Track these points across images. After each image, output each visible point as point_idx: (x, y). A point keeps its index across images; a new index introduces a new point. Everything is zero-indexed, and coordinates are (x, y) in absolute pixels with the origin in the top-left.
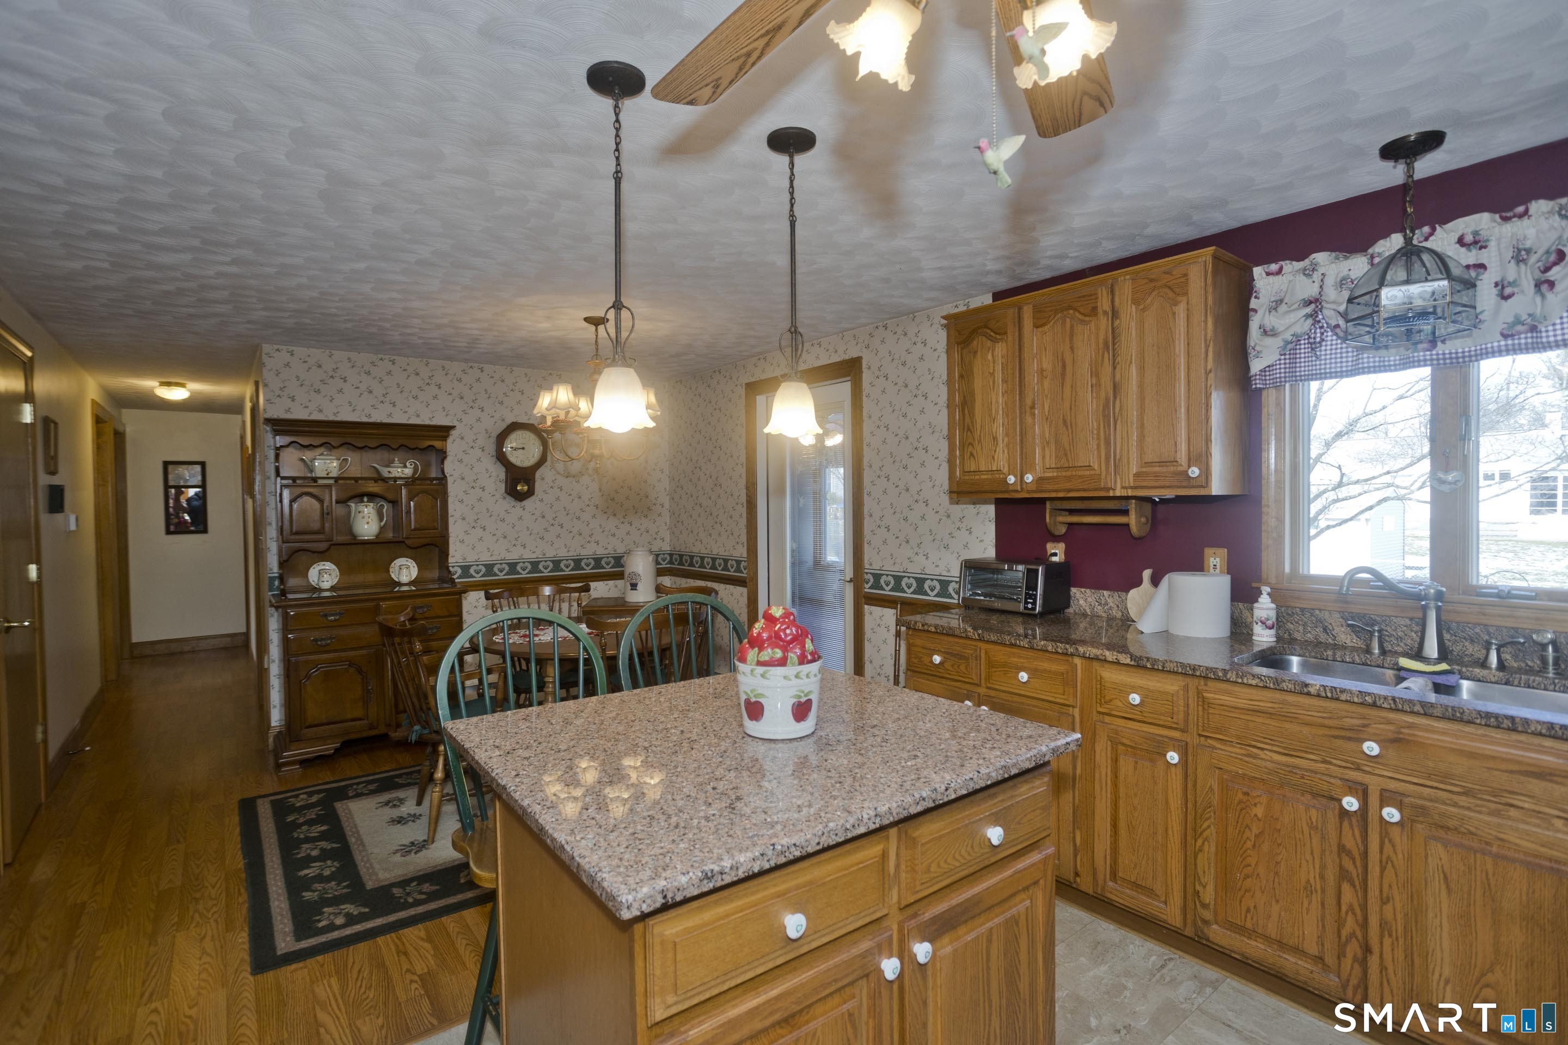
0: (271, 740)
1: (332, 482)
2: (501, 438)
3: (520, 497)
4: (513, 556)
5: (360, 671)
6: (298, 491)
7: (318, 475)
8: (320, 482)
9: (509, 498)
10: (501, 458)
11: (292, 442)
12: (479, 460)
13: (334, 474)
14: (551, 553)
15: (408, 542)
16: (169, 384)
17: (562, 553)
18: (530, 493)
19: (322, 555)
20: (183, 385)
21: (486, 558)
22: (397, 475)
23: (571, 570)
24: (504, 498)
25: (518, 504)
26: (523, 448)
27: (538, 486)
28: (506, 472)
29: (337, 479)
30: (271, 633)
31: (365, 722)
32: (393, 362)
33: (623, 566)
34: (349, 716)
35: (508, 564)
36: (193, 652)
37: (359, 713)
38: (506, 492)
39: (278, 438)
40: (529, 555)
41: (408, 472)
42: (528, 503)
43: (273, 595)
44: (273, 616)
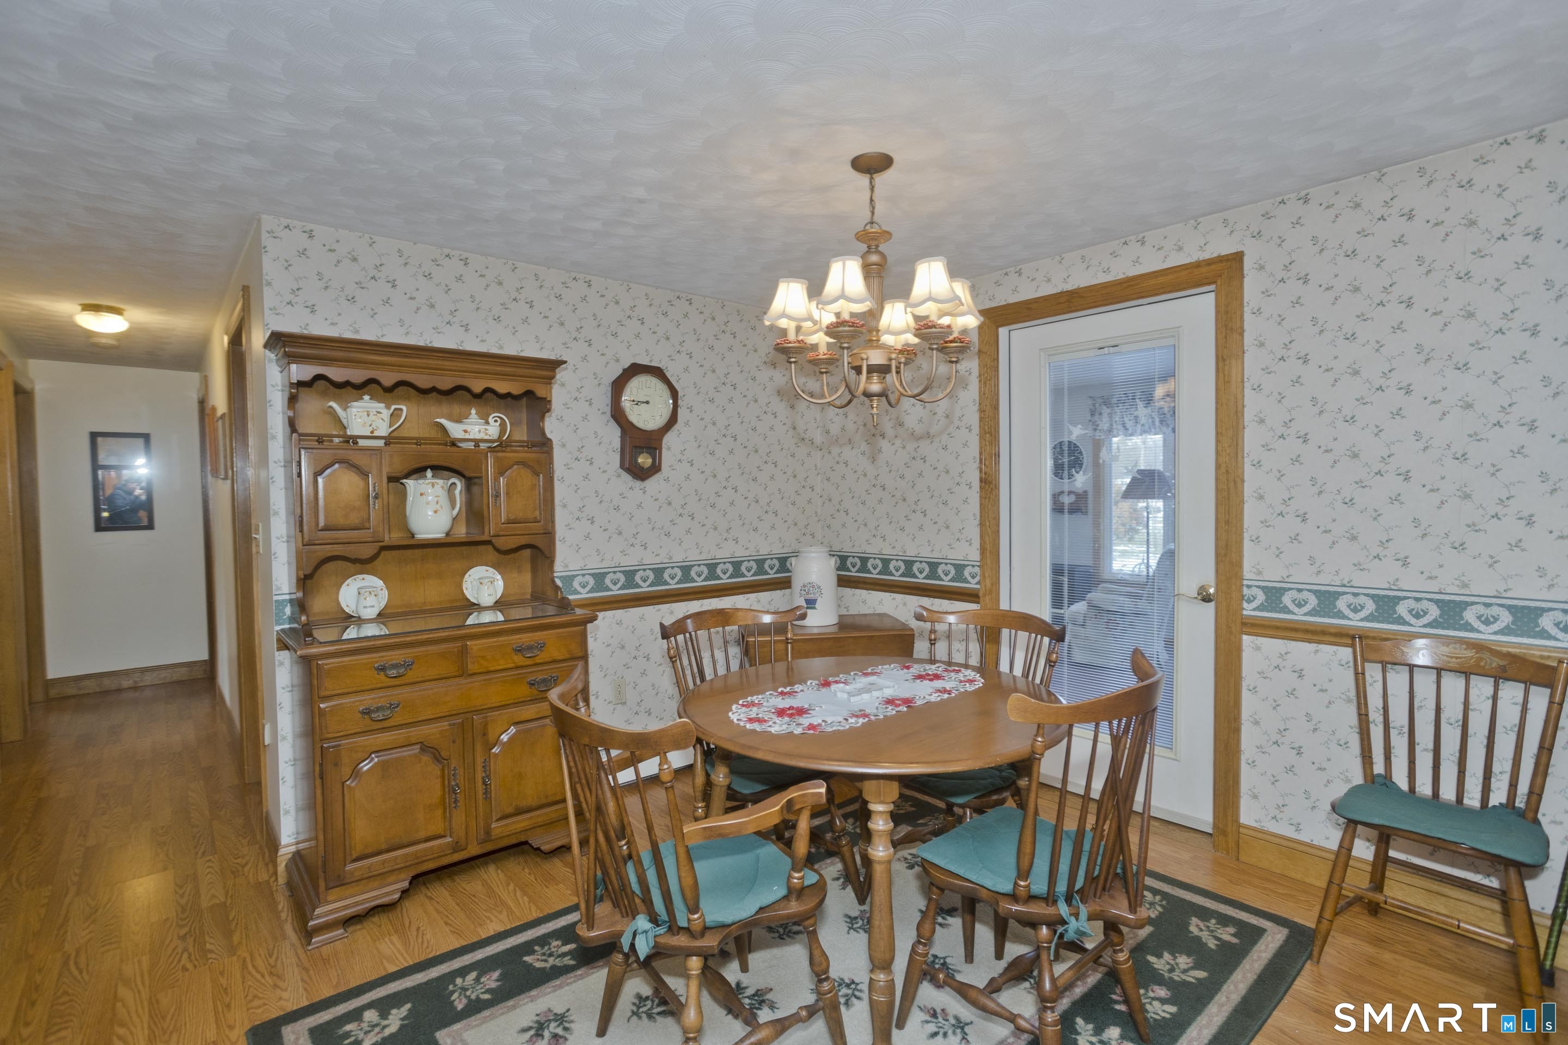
0: (281, 868)
1: (381, 443)
2: (619, 385)
3: (641, 474)
4: (629, 561)
5: (437, 757)
6: (327, 455)
7: (356, 433)
8: (362, 443)
9: (627, 477)
10: (618, 415)
11: (319, 377)
12: (585, 418)
13: (383, 430)
14: (679, 557)
15: (499, 542)
16: (96, 308)
17: (693, 556)
18: (655, 468)
19: (363, 564)
20: (118, 311)
21: (595, 564)
22: (478, 436)
23: (704, 580)
24: (619, 476)
25: (638, 484)
26: (647, 402)
27: (667, 458)
28: (622, 438)
29: (389, 440)
30: (279, 691)
31: (449, 839)
32: (466, 262)
33: (790, 571)
34: (422, 834)
35: (625, 573)
36: (135, 688)
37: (437, 826)
38: (622, 466)
39: (294, 367)
40: (650, 559)
41: (492, 430)
42: (652, 483)
43: (283, 630)
44: (281, 664)
